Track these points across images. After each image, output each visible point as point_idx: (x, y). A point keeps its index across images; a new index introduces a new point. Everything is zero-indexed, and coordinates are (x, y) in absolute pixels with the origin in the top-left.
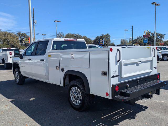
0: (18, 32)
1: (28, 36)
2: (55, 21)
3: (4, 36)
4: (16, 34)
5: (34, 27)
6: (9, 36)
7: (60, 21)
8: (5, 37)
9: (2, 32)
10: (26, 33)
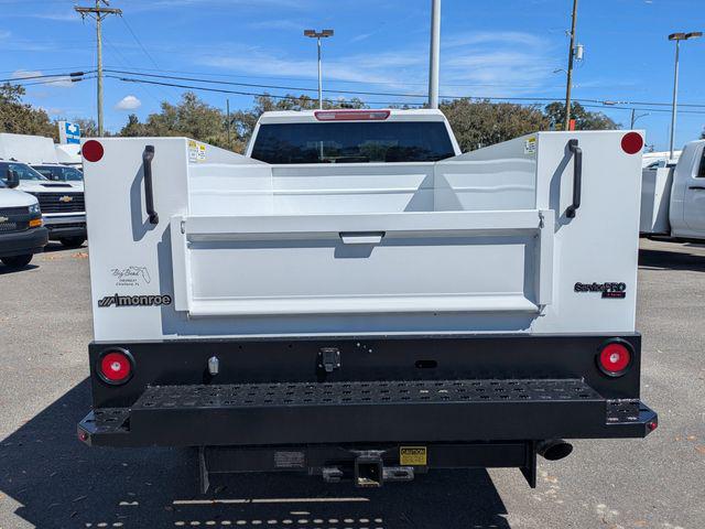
0: (551, 102)
1: (589, 114)
2: (671, 37)
3: (499, 119)
4: (543, 109)
5: (569, 75)
6: (515, 118)
7: (700, 34)
8: (501, 124)
9: (494, 106)
10: (581, 103)
